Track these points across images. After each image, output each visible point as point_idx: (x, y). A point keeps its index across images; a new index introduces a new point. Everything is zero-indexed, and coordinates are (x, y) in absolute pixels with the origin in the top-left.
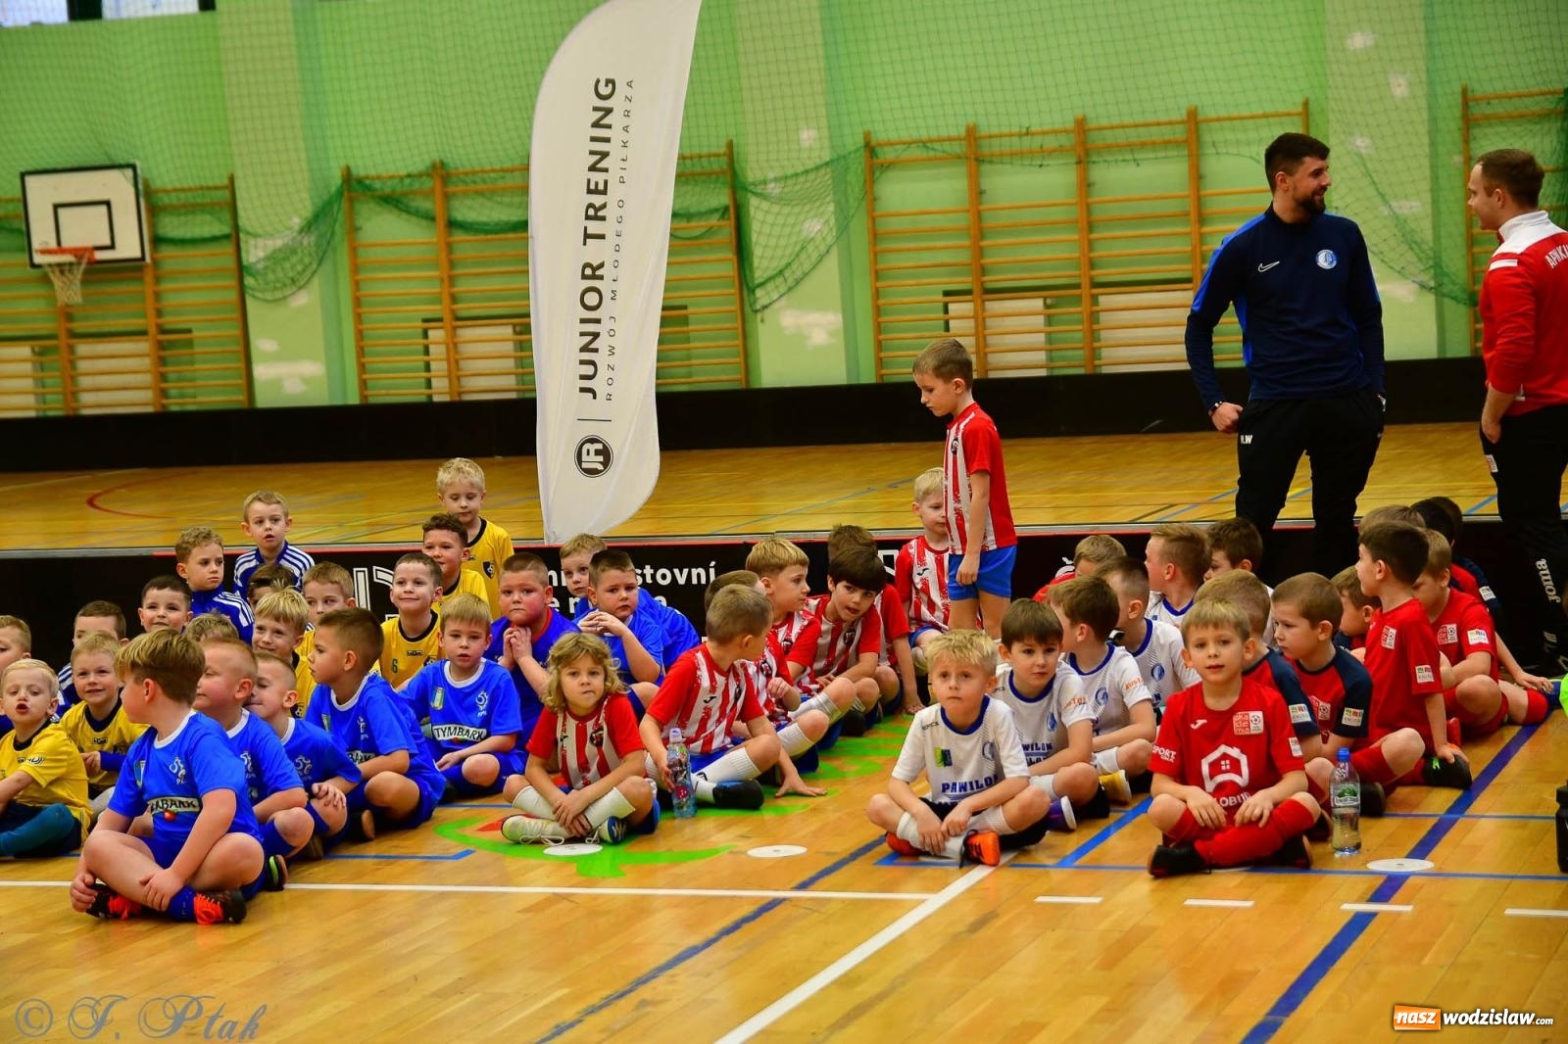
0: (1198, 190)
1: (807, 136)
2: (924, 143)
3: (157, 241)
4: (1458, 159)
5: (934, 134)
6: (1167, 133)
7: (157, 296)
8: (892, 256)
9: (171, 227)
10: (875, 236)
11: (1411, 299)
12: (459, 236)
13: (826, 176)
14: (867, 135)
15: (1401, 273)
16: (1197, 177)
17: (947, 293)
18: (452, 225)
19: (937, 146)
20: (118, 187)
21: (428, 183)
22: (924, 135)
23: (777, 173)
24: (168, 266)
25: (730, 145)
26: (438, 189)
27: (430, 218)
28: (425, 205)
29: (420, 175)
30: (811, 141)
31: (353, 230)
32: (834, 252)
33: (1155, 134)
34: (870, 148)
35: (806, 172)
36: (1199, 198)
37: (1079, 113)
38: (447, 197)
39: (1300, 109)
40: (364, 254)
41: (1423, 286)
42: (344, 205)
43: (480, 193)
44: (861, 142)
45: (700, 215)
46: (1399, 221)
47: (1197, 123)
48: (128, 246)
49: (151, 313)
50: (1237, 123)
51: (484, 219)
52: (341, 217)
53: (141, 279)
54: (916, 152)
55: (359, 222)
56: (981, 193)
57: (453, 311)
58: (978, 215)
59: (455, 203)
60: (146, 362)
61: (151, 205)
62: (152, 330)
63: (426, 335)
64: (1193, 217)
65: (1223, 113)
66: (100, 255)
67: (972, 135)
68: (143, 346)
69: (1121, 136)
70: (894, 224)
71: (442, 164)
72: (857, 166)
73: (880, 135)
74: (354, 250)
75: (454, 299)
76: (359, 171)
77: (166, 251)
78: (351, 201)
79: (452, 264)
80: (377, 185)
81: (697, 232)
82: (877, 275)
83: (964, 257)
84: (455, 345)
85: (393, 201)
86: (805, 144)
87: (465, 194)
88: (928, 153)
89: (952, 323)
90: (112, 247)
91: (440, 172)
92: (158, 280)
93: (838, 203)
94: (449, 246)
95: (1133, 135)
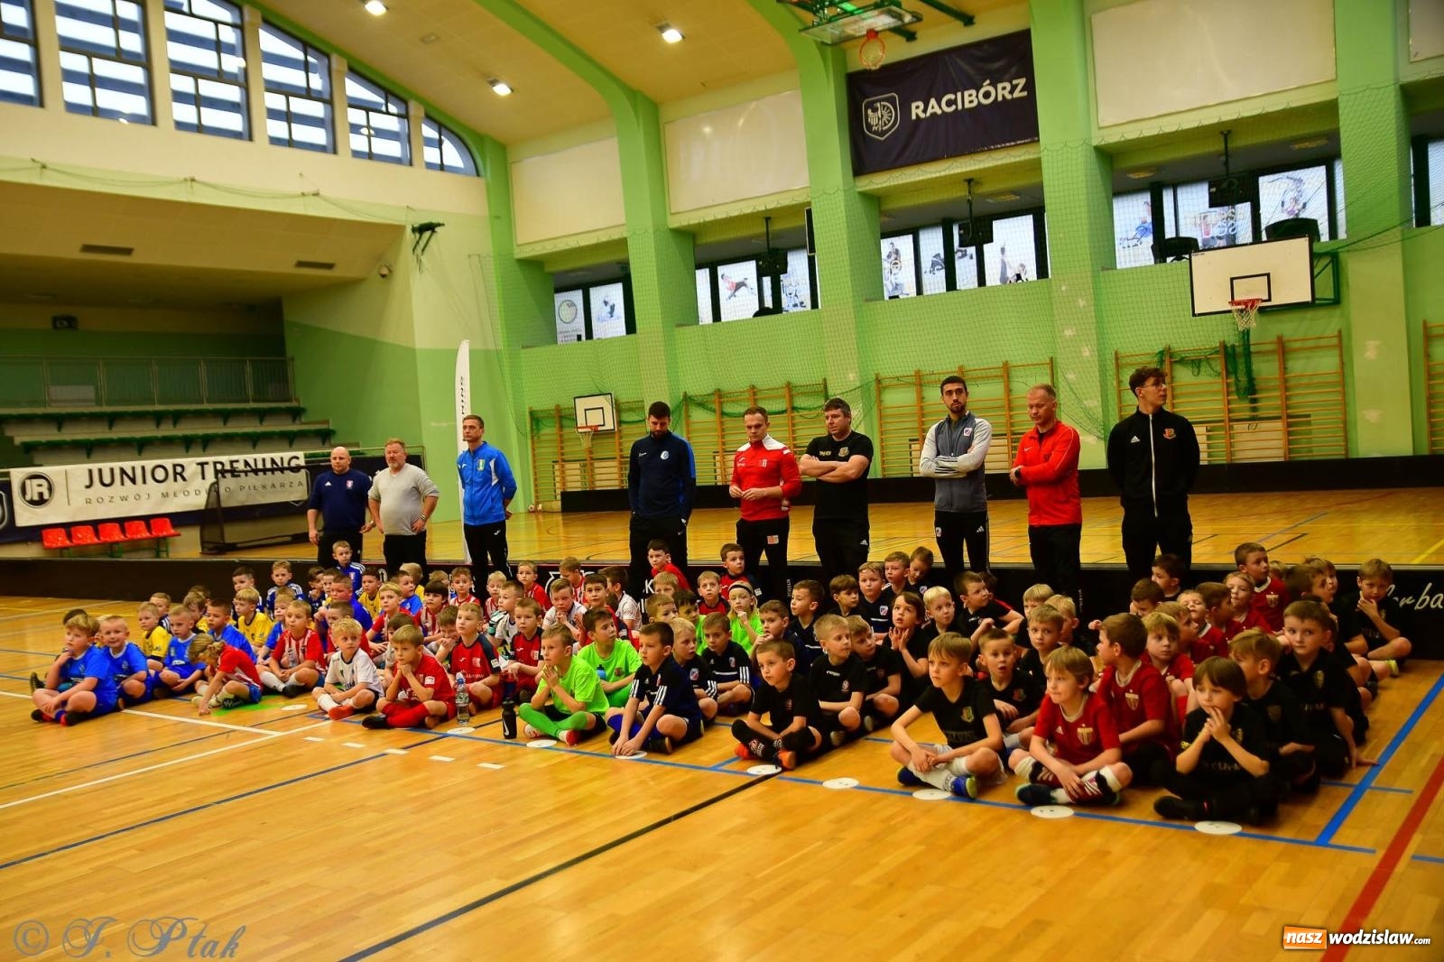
0: (1009, 396)
1: (851, 376)
2: (898, 378)
3: (620, 423)
4: (1115, 383)
5: (901, 374)
6: (993, 372)
7: (620, 444)
8: (888, 425)
9: (625, 417)
10: (881, 417)
11: (1095, 442)
12: (726, 418)
13: (858, 392)
14: (877, 375)
15: (1089, 432)
16: (1009, 391)
17: (911, 440)
18: (723, 414)
19: (903, 379)
20: (603, 402)
21: (713, 398)
22: (898, 374)
23: (840, 392)
24: (625, 432)
25: (825, 379)
26: (717, 401)
27: (714, 411)
28: (715, 406)
29: (709, 395)
30: (852, 378)
31: (688, 416)
32: (862, 423)
33: (990, 373)
34: (878, 381)
35: (851, 391)
36: (1009, 400)
37: (961, 364)
38: (721, 403)
39: (1048, 361)
40: (693, 427)
41: (1099, 438)
42: (684, 408)
43: (733, 401)
44: (874, 377)
45: (815, 408)
46: (1086, 410)
47: (1007, 368)
48: (609, 425)
49: (618, 450)
50: (1026, 368)
51: (733, 412)
52: (683, 412)
53: (614, 437)
54: (895, 382)
55: (690, 414)
56: (923, 398)
57: (723, 449)
58: (922, 408)
59: (724, 405)
60: (616, 470)
61: (618, 408)
62: (618, 458)
63: (714, 458)
64: (1007, 406)
65: (1019, 364)
66: (600, 428)
67: (918, 375)
68: (615, 463)
69: (979, 373)
70: (889, 412)
71: (719, 390)
72: (873, 386)
73: (882, 375)
74: (688, 424)
75: (724, 444)
76: (689, 394)
77: (624, 426)
78: (687, 406)
79: (723, 430)
80: (696, 399)
81: (813, 416)
82: (882, 433)
83: (916, 425)
84: (724, 462)
85: (702, 405)
86: (852, 379)
87: (727, 402)
88: (900, 382)
89: (913, 453)
90: (604, 425)
91: (719, 394)
92: (621, 438)
93: (863, 403)
94: (722, 423)
95: (984, 373)
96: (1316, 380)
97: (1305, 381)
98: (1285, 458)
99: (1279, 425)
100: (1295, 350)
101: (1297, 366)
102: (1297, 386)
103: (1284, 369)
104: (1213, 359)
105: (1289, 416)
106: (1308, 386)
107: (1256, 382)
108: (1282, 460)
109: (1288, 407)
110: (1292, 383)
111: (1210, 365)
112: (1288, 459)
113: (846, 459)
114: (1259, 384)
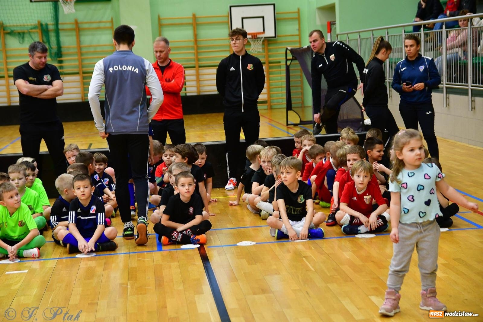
96: (99, 49)
97: (92, 50)
98: (82, 99)
99: (77, 78)
100: (84, 29)
101: (87, 39)
102: (87, 53)
103: (79, 42)
104: (34, 33)
105: (84, 73)
106: (95, 53)
107: (63, 50)
108: (80, 101)
109: (83, 67)
110: (84, 50)
111: (31, 36)
112: (84, 101)
113: (50, 83)
114: (64, 51)
